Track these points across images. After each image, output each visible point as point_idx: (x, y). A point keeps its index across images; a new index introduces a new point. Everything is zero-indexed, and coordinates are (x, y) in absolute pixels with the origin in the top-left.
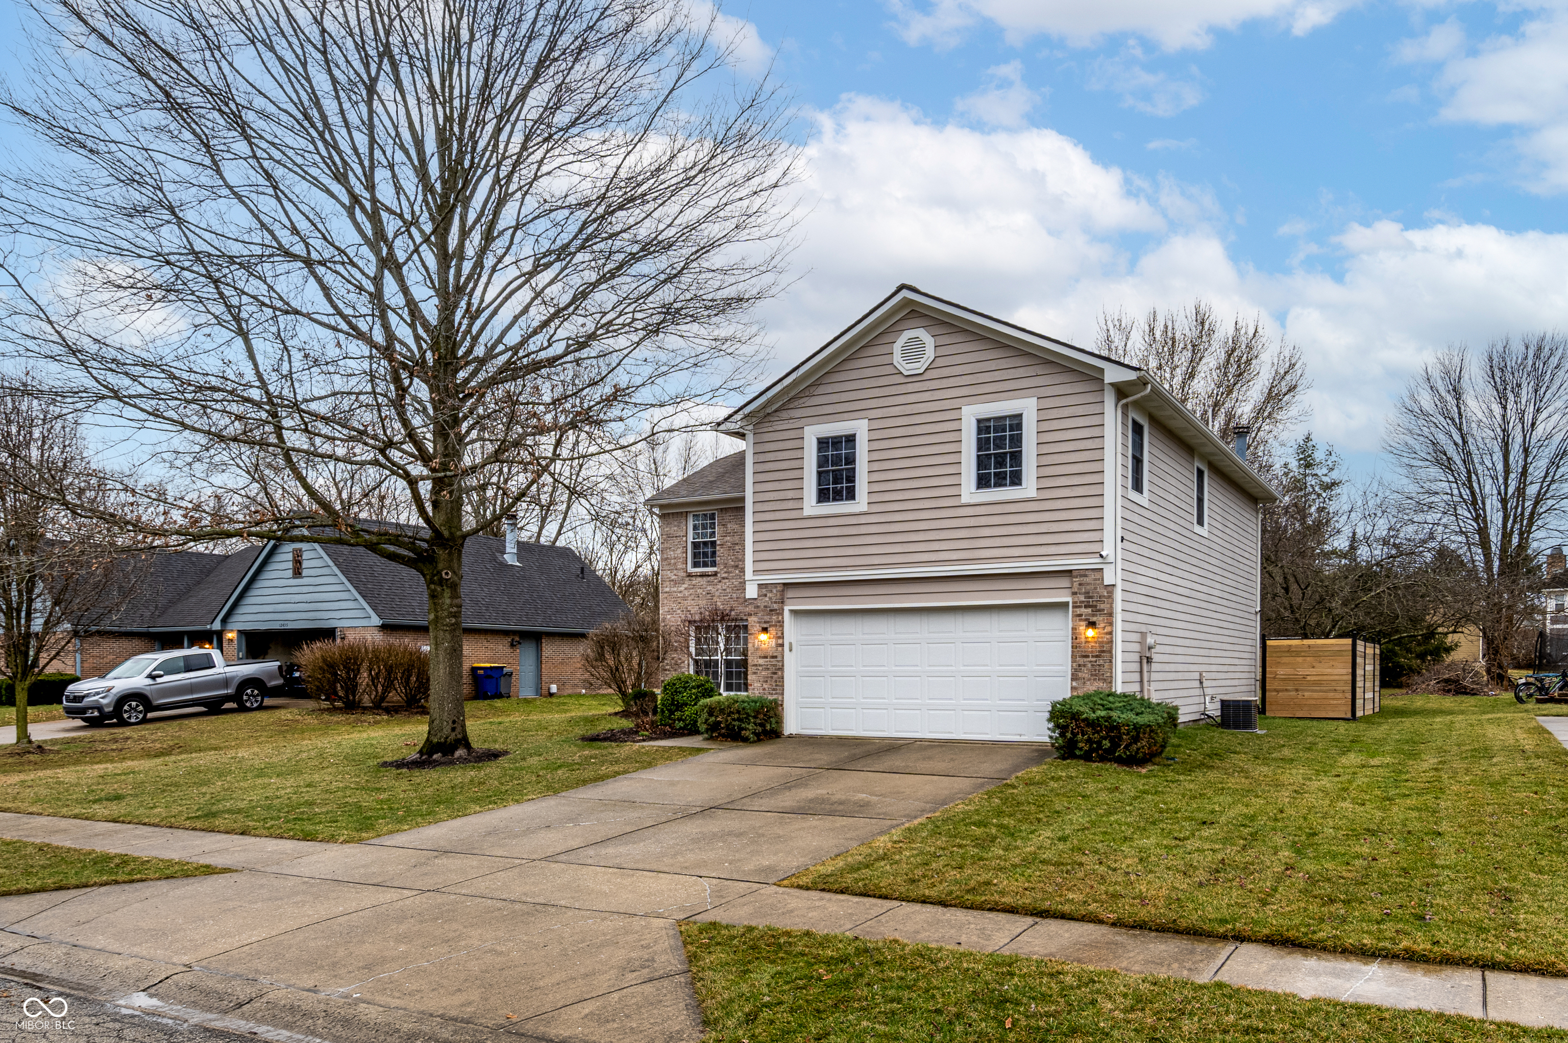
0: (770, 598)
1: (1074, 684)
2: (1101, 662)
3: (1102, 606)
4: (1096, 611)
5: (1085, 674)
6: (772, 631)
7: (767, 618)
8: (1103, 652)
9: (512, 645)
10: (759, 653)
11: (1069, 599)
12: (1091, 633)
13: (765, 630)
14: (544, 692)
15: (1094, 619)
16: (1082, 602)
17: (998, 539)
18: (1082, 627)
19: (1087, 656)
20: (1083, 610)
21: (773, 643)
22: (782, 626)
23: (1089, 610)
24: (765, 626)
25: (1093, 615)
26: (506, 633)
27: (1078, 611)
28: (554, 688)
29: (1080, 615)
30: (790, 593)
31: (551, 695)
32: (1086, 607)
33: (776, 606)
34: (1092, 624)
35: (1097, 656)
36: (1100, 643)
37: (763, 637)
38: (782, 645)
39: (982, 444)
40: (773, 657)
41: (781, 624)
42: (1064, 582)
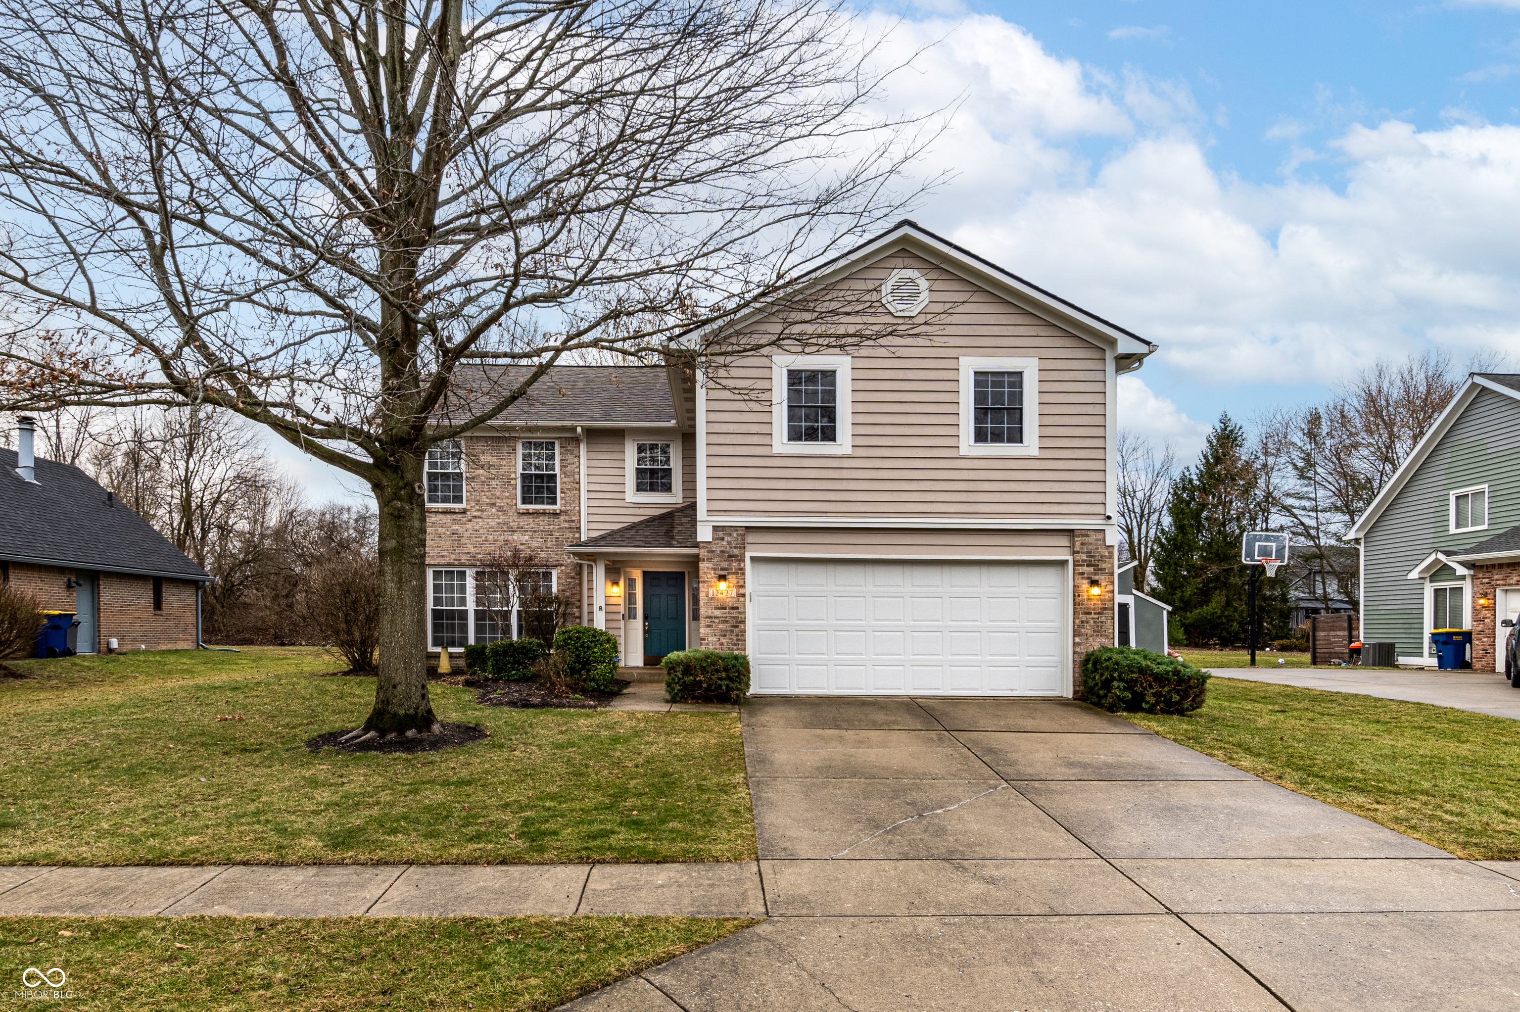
0: (729, 543)
1: (1077, 640)
2: (1104, 619)
3: (1104, 566)
4: (1099, 570)
5: (1088, 630)
6: (732, 579)
7: (725, 565)
8: (1105, 609)
9: (69, 586)
10: (716, 604)
11: (1070, 558)
12: (1095, 591)
13: (722, 578)
14: (103, 647)
15: (1096, 578)
16: (1083, 561)
17: (998, 494)
18: (1085, 585)
19: (1090, 613)
20: (1085, 569)
21: (733, 592)
22: (744, 574)
23: (1091, 569)
24: (722, 573)
25: (1095, 574)
26: (61, 570)
27: (1081, 569)
28: (115, 643)
29: (1083, 574)
30: (750, 538)
31: (110, 651)
32: (1088, 566)
33: (736, 552)
34: (1094, 583)
35: (1099, 613)
36: (1102, 600)
37: (723, 585)
38: (744, 595)
39: (980, 397)
40: (733, 608)
41: (741, 571)
42: (1064, 541)
